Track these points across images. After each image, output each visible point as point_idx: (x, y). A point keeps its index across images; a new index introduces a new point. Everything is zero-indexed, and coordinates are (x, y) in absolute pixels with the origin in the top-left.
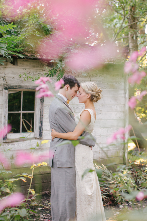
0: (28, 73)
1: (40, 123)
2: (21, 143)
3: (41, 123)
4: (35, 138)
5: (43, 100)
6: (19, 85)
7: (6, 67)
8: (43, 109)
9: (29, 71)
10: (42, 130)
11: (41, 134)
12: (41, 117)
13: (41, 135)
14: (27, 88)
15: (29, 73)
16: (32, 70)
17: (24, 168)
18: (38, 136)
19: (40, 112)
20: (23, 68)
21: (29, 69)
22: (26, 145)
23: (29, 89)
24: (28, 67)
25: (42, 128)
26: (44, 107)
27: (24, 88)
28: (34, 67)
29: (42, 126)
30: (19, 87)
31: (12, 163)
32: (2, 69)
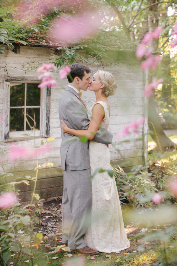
0: (33, 62)
1: (47, 120)
2: (25, 142)
3: (48, 119)
4: (41, 137)
5: (50, 93)
6: (22, 76)
7: (7, 56)
8: (50, 103)
9: (33, 60)
10: (49, 127)
11: (48, 132)
12: (48, 112)
14: (31, 79)
15: (34, 62)
16: (37, 59)
17: (29, 171)
18: (44, 134)
19: (47, 107)
20: (27, 56)
21: (34, 58)
22: (31, 144)
23: (34, 80)
24: (32, 56)
25: (49, 125)
26: (52, 102)
27: (28, 80)
28: (39, 55)
29: (50, 122)
30: (23, 78)
31: (15, 166)
32: (2, 58)
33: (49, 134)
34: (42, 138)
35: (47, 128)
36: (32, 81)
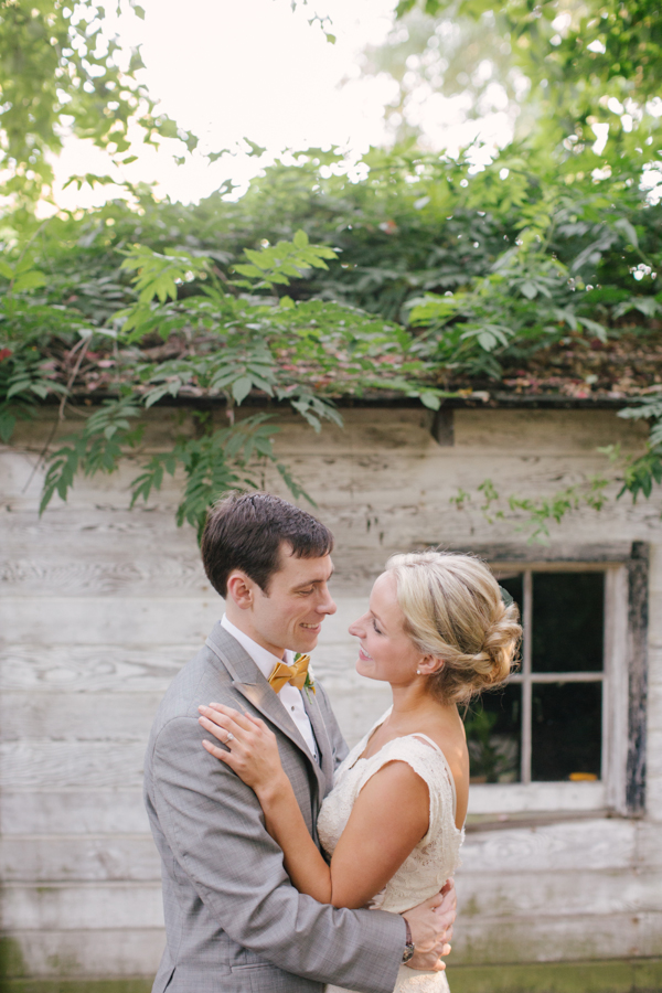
0: (554, 476)
1: (630, 736)
2: (521, 835)
3: (635, 736)
4: (605, 813)
5: (645, 617)
6: (499, 540)
7: (422, 457)
8: (645, 662)
9: (556, 467)
10: (644, 772)
11: (636, 793)
12: (636, 703)
13: (638, 797)
14: (545, 554)
15: (559, 478)
16: (575, 464)
17: (539, 963)
18: (619, 801)
19: (630, 679)
20: (523, 452)
21: (558, 457)
22: (551, 845)
23: (561, 559)
24: (552, 450)
25: (641, 762)
26: (651, 653)
27: (530, 557)
28: (586, 444)
29: (645, 749)
30: (501, 551)
31: (468, 938)
32: (401, 464)
33: (642, 802)
34: (609, 817)
35: (634, 773)
36: (549, 560)
